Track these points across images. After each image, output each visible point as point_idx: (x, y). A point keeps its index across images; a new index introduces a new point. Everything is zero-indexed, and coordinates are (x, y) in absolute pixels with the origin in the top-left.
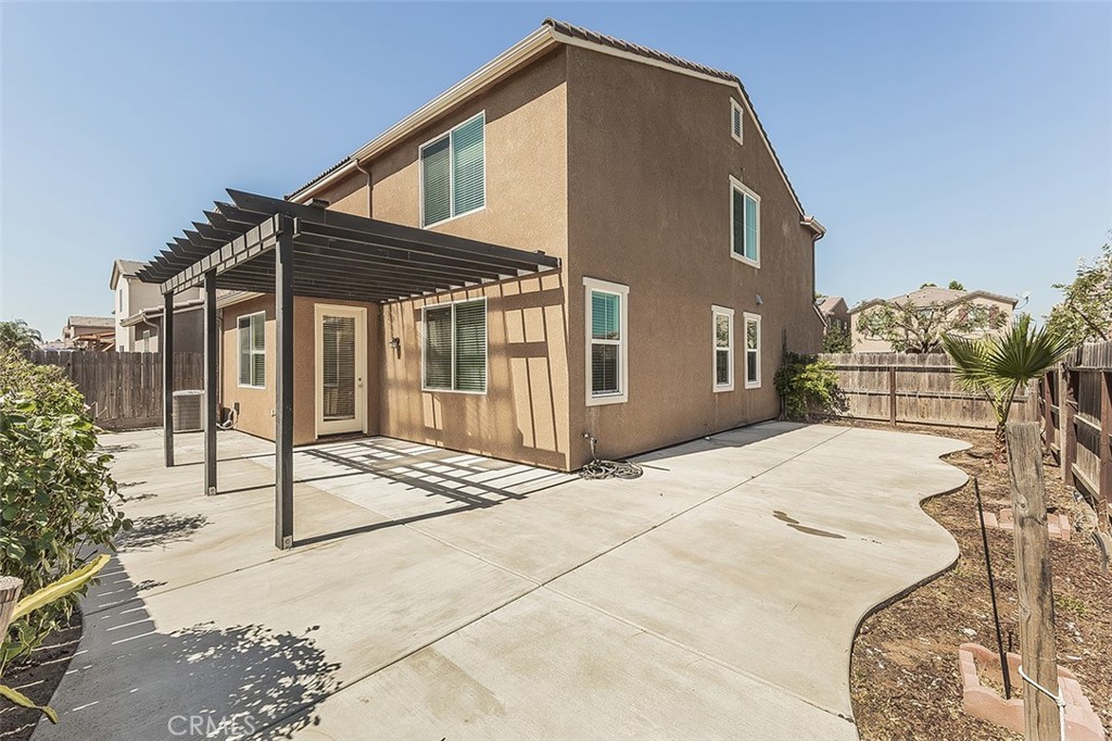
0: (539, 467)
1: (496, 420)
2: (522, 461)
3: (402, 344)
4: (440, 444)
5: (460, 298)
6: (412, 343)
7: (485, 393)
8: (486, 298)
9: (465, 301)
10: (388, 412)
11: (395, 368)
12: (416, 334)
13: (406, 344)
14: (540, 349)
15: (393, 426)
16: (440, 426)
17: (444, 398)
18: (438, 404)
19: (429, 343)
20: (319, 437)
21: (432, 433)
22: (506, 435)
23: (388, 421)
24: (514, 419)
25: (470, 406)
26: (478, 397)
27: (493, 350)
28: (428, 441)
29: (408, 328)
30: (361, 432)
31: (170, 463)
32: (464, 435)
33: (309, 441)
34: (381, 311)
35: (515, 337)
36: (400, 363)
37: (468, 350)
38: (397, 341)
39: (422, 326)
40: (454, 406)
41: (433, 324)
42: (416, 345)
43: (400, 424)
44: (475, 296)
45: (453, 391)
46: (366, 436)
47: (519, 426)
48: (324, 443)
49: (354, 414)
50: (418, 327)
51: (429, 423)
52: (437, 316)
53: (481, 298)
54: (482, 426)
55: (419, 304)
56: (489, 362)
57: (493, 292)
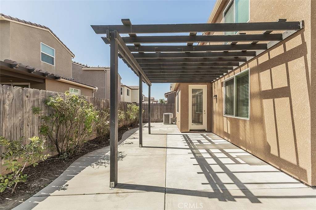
0: (282, 171)
1: (254, 134)
2: (270, 163)
3: (217, 97)
4: (229, 140)
5: (238, 73)
6: (221, 96)
7: (248, 119)
8: (249, 68)
9: (240, 73)
10: (214, 124)
11: (216, 107)
12: (222, 93)
13: (219, 97)
14: (285, 92)
15: (215, 130)
16: (229, 132)
17: (231, 120)
18: (229, 122)
19: (226, 96)
20: (190, 130)
21: (226, 134)
22: (260, 143)
23: (213, 127)
24: (264, 136)
25: (241, 125)
26: (245, 121)
27: (253, 96)
28: (225, 138)
29: (219, 91)
30: (205, 130)
31: (150, 133)
32: (239, 139)
33: (187, 131)
34: (212, 85)
35: (266, 86)
36: (217, 105)
37: (242, 97)
38: (216, 96)
39: (224, 88)
40: (235, 124)
41: (227, 87)
42: (222, 97)
43: (217, 129)
44: (244, 69)
45: (234, 117)
46: (206, 132)
47: (268, 140)
48: (191, 132)
49: (202, 123)
50: (222, 89)
51: (226, 131)
52: (229, 83)
53: (247, 69)
54: (247, 136)
55: (223, 80)
56: (251, 103)
57: (253, 64)
